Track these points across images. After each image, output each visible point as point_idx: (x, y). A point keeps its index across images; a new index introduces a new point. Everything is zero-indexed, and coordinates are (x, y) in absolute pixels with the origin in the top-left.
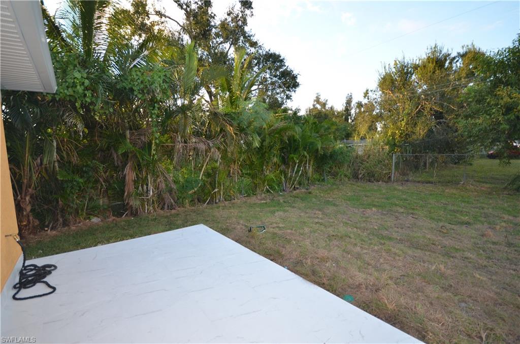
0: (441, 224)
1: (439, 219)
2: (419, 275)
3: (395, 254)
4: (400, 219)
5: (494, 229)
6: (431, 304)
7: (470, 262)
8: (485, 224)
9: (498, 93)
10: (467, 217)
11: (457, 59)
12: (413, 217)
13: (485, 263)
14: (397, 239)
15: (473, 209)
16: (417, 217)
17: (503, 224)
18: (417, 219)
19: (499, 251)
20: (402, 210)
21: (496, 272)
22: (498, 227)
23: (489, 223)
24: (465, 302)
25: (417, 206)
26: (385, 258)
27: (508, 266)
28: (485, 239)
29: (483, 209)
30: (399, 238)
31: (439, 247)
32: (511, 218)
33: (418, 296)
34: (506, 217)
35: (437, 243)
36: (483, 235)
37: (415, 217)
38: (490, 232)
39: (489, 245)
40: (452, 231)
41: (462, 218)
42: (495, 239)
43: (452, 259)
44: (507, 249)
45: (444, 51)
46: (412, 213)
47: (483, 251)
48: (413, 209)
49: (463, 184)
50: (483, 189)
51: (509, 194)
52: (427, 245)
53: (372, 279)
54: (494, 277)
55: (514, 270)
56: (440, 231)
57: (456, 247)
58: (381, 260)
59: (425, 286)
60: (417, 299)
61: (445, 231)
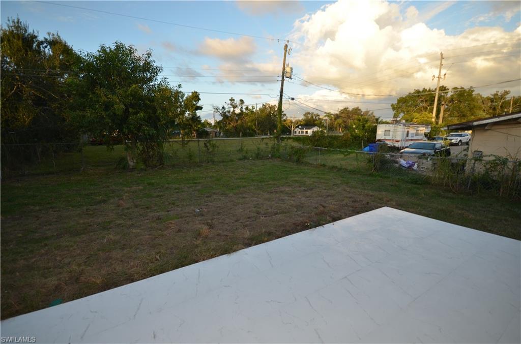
0: (85, 208)
1: (80, 205)
2: (99, 250)
3: (67, 246)
4: (41, 217)
5: (122, 199)
6: (122, 261)
7: (122, 226)
8: (116, 197)
9: (97, 91)
10: (101, 197)
11: (45, 44)
12: (54, 211)
13: (131, 223)
14: (53, 236)
15: (102, 189)
16: (58, 209)
17: (127, 194)
18: (59, 211)
19: (133, 212)
20: (37, 208)
21: (140, 225)
22: (124, 197)
23: (118, 197)
24: (138, 249)
25: (51, 200)
26: (60, 255)
27: (143, 219)
28: (121, 208)
29: (108, 187)
30: (55, 234)
31: (96, 226)
32: (128, 189)
33: (111, 262)
34: (126, 189)
35: (92, 224)
36: (118, 206)
37: (55, 210)
38: (121, 202)
39: (126, 211)
40: (97, 211)
41: (97, 198)
42: (127, 206)
43: (111, 230)
44: (136, 209)
45: (30, 31)
46: (51, 208)
47: (125, 216)
48: (49, 203)
49: (83, 170)
50: (101, 171)
51: (119, 172)
52: (85, 229)
53: (65, 275)
54: (143, 228)
55: (147, 220)
56: (87, 214)
57: (107, 221)
58: (58, 258)
59: (109, 254)
60: (112, 264)
61: (91, 213)
